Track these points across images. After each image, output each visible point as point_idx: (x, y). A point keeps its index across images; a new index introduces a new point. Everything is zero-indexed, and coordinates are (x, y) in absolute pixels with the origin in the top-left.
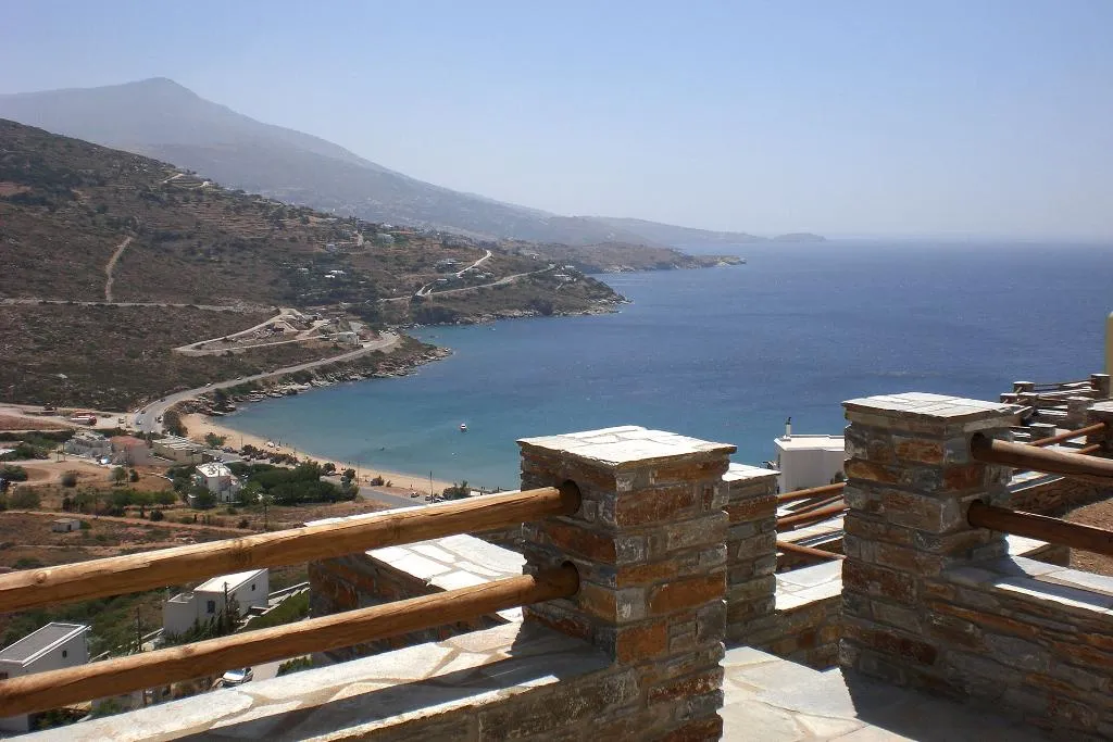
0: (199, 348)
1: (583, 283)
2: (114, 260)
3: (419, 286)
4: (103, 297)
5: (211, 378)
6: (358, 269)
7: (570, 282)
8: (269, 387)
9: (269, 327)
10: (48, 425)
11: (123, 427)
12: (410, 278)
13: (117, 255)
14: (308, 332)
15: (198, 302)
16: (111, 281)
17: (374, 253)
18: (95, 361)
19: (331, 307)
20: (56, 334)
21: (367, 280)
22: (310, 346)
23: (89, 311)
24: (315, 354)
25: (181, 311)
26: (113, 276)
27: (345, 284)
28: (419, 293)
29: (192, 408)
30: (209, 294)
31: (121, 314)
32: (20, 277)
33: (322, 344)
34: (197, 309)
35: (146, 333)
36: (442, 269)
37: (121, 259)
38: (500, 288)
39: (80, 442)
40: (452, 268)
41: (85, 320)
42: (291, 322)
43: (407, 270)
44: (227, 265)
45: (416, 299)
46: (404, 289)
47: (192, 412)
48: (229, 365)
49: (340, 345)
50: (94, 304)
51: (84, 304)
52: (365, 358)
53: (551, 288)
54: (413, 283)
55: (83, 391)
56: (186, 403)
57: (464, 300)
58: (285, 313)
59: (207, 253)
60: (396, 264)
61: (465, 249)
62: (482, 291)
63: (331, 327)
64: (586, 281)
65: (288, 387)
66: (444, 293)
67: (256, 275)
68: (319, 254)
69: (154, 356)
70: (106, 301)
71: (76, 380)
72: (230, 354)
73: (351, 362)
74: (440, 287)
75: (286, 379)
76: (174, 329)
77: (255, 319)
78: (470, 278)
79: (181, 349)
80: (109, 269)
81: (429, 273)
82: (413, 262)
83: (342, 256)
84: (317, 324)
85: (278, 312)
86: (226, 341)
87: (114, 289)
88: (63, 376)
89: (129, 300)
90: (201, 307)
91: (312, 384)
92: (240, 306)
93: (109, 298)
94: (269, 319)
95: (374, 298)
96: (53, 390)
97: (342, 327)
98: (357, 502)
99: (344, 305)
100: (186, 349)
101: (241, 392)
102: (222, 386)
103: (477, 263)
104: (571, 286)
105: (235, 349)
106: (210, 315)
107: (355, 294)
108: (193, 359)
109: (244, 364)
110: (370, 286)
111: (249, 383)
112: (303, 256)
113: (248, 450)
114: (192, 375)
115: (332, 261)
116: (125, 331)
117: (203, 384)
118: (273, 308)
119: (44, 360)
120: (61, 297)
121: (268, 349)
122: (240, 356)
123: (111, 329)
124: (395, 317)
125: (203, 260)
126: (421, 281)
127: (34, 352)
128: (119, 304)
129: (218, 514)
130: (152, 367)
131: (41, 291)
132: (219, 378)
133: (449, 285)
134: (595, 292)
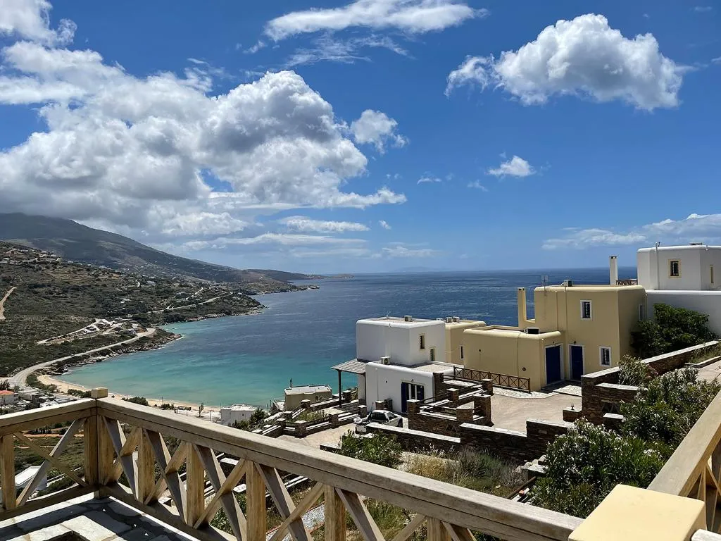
1: (246, 300)
2: (5, 298)
3: (168, 305)
5: (56, 356)
6: (137, 298)
7: (240, 300)
8: (87, 358)
9: (89, 328)
12: (163, 301)
13: (6, 296)
14: (109, 330)
16: (3, 309)
17: (145, 290)
19: (123, 317)
22: (110, 337)
24: (111, 340)
25: (41, 323)
26: (4, 306)
27: (130, 306)
28: (168, 308)
29: (43, 372)
30: (57, 313)
31: (7, 326)
33: (116, 335)
34: (50, 322)
35: (20, 335)
36: (179, 297)
37: (8, 298)
38: (207, 304)
40: (184, 296)
42: (101, 326)
43: (161, 298)
44: (69, 298)
45: (166, 312)
46: (160, 307)
47: (43, 374)
48: (66, 349)
49: (126, 335)
52: (138, 341)
53: (231, 303)
54: (164, 304)
56: (41, 370)
57: (189, 311)
58: (98, 321)
59: (58, 293)
60: (156, 295)
61: (190, 287)
62: (198, 306)
63: (122, 327)
65: (97, 358)
66: (180, 308)
67: (84, 303)
69: (24, 347)
72: (67, 343)
73: (131, 344)
74: (177, 305)
75: (96, 354)
76: (37, 332)
77: (82, 325)
78: (192, 300)
79: (40, 342)
80: (1, 303)
81: (172, 298)
83: (129, 292)
84: (115, 326)
85: (94, 321)
86: (65, 337)
91: (110, 355)
92: (74, 319)
94: (88, 325)
95: (145, 312)
99: (129, 316)
100: (43, 342)
101: (71, 362)
102: (61, 359)
103: (196, 293)
105: (70, 341)
107: (136, 311)
108: (47, 347)
109: (74, 348)
110: (143, 305)
111: (76, 357)
114: (45, 355)
115: (124, 295)
116: (9, 334)
117: (50, 359)
118: (92, 319)
121: (88, 340)
124: (155, 320)
125: (56, 297)
126: (169, 303)
128: (6, 321)
130: (23, 352)
132: (61, 356)
133: (182, 304)
134: (251, 304)
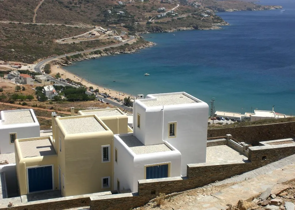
0: (63, 41)
1: (212, 17)
2: (38, 7)
3: (150, 18)
4: (32, 21)
5: (66, 52)
6: (129, 11)
7: (207, 17)
8: (86, 56)
9: (90, 33)
10: (3, 68)
11: (29, 70)
12: (147, 15)
13: (39, 6)
14: (104, 36)
15: (66, 23)
16: (36, 15)
17: (135, 5)
18: (26, 45)
19: (118, 25)
20: (14, 34)
21: (131, 15)
22: (103, 41)
23: (26, 26)
24: (104, 44)
25: (60, 27)
26: (37, 13)
27: (124, 16)
28: (150, 21)
29: (56, 63)
30: (71, 20)
31: (38, 28)
32: (3, 13)
33: (107, 40)
34: (66, 26)
35: (45, 35)
36: (159, 12)
37: (40, 7)
38: (179, 19)
39: (11, 75)
40: (163, 11)
41: (25, 30)
42: (98, 32)
43: (147, 11)
44: (82, 8)
45: (149, 23)
46: (144, 19)
47: (56, 64)
48: (73, 47)
49: (114, 41)
50: (28, 23)
51: (25, 23)
52: (122, 46)
53: (200, 19)
54: (148, 16)
55: (19, 56)
56: (55, 61)
57: (166, 23)
58: (97, 28)
59: (76, 4)
60: (143, 9)
61: (170, 3)
62: (173, 20)
63: (113, 34)
64: (213, 16)
65: (92, 56)
66: (159, 21)
67: (92, 12)
68: (116, 5)
69: (47, 43)
70: (33, 22)
71: (17, 52)
72: (74, 43)
73: (116, 48)
74: (158, 18)
75: (92, 53)
76: (56, 33)
77: (86, 30)
78: (169, 15)
79: (57, 41)
80: (35, 11)
81: (155, 13)
82: (149, 8)
83: (123, 6)
84: (108, 32)
85: (95, 28)
86: (73, 38)
87: (36, 18)
88: (13, 50)
89: (41, 22)
90: (67, 26)
91: (101, 55)
92: (81, 25)
93: (34, 21)
94: (91, 30)
95: (133, 22)
96: (8, 55)
97: (116, 34)
98: (95, 101)
99: (122, 24)
100: (59, 41)
101: (76, 58)
102: (69, 55)
103: (173, 9)
104: (207, 18)
105: (76, 42)
106: (69, 28)
107: (127, 21)
108: (60, 45)
109: (78, 47)
110: (132, 17)
111: (79, 54)
112: (109, 6)
113: (68, 80)
114: (59, 50)
115: (120, 8)
116: (38, 34)
117: (62, 54)
118: (93, 26)
119: (8, 44)
120: (17, 20)
121: (88, 42)
122: (77, 44)
123: (33, 33)
124: (140, 29)
125: (74, 6)
126: (151, 16)
127: (5, 41)
128: (37, 24)
129: (47, 104)
130: (45, 47)
131: (10, 18)
132: (69, 52)
133: (162, 17)
134: (215, 21)
